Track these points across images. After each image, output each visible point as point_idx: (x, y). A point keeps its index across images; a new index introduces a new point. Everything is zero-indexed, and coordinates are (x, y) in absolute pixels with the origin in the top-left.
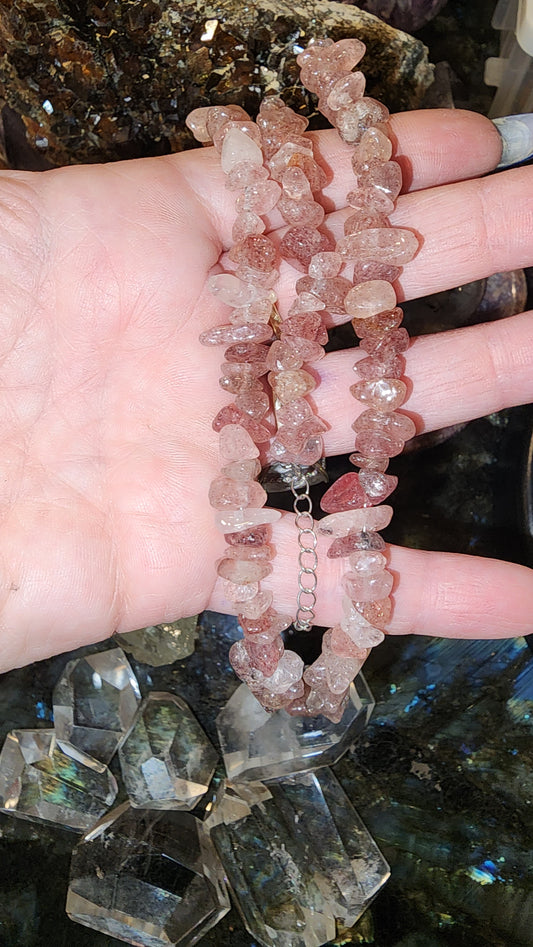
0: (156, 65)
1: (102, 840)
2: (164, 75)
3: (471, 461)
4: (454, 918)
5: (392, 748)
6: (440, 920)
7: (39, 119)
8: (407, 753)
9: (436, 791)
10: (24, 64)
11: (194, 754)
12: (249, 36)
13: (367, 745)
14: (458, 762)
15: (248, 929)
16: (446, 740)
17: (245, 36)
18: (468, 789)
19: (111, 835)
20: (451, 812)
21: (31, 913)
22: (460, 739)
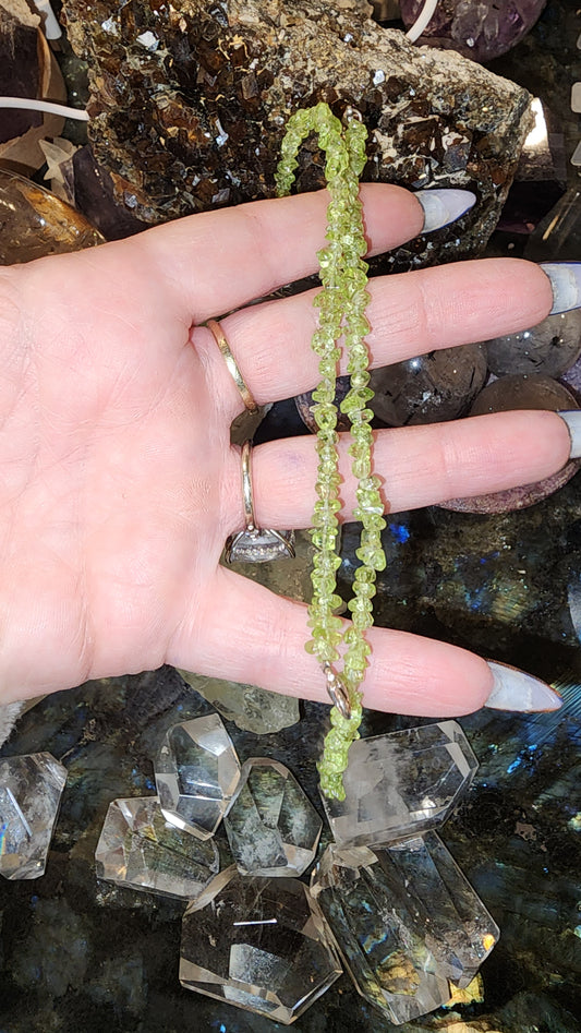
0: (262, 128)
1: (214, 908)
2: (271, 139)
3: (567, 513)
4: (564, 976)
5: (495, 809)
6: (549, 980)
7: (129, 176)
8: (512, 814)
9: (541, 852)
10: (124, 128)
11: (299, 819)
12: (362, 99)
13: (470, 807)
14: (563, 822)
15: (360, 992)
16: (550, 800)
17: (358, 99)
18: (573, 849)
19: (221, 903)
20: (557, 872)
21: (139, 980)
22: (564, 799)
